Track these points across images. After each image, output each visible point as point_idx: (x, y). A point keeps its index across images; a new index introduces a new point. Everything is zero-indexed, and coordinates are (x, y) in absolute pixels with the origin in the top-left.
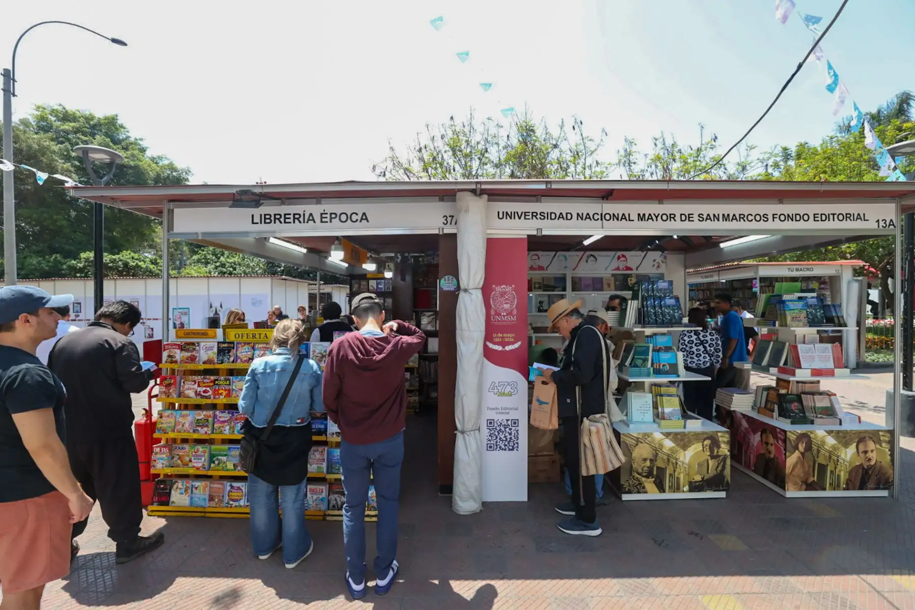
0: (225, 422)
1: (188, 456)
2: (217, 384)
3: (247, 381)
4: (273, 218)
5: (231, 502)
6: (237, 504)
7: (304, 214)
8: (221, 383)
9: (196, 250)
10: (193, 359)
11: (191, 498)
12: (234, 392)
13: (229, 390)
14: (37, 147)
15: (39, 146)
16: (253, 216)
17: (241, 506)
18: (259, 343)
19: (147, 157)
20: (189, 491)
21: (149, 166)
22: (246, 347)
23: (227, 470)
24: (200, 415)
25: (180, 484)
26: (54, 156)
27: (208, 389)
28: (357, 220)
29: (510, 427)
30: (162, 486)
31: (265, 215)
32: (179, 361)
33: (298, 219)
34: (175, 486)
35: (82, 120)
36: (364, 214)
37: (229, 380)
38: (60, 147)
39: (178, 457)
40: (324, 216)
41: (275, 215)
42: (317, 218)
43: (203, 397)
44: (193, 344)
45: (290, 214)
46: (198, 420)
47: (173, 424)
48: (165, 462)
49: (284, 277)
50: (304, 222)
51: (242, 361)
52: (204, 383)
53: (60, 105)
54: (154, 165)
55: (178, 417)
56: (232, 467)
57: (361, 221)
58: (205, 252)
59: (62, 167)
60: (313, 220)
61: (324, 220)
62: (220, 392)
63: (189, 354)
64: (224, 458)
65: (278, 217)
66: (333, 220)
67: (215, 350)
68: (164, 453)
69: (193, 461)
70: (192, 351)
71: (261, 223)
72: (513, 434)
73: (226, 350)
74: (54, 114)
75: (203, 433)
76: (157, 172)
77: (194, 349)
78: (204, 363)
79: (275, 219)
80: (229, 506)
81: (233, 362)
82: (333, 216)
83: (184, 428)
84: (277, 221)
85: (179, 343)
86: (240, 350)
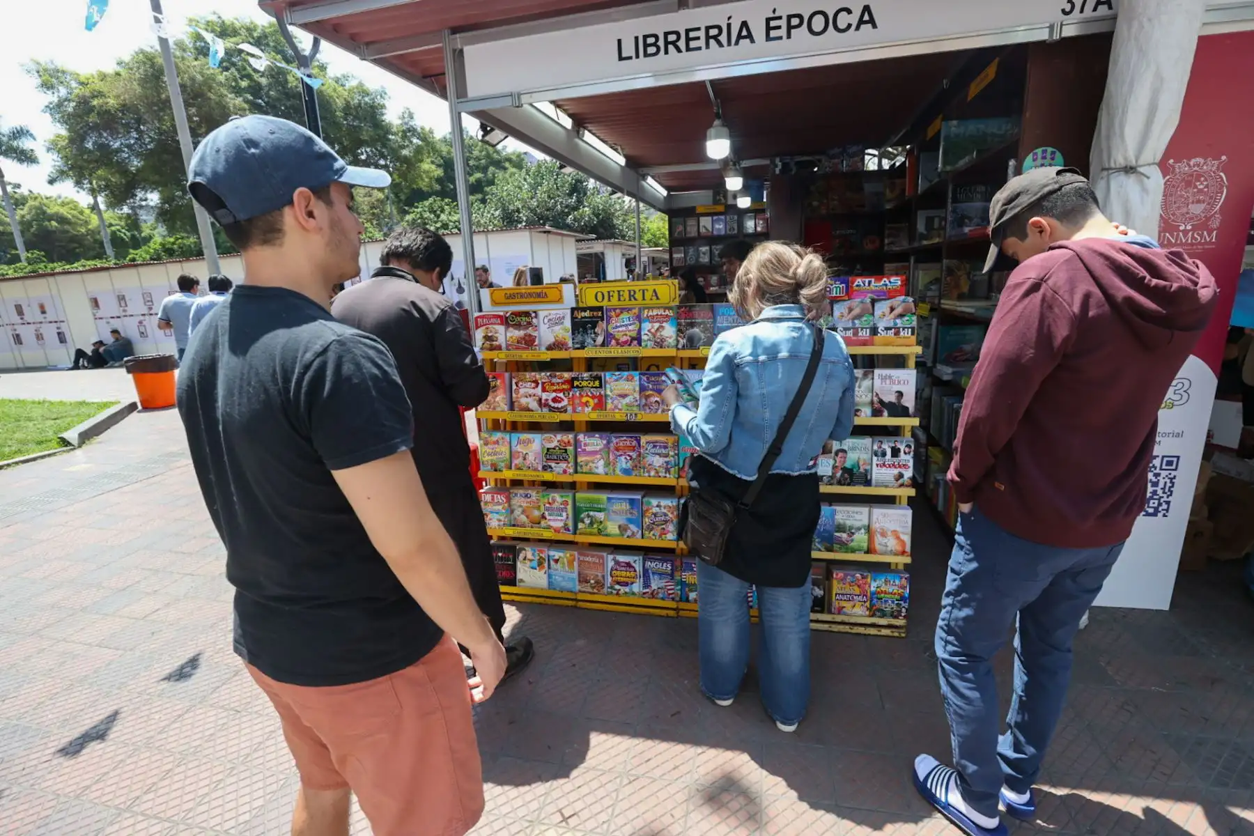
0: (594, 453)
1: (539, 507)
2: (577, 387)
3: (712, 384)
4: (661, 43)
5: (617, 587)
6: (627, 589)
7: (729, 26)
8: (584, 384)
9: (406, 208)
10: (529, 342)
11: (550, 576)
12: (609, 401)
13: (600, 397)
14: (201, 78)
15: (203, 76)
16: (619, 41)
17: (633, 594)
18: (649, 308)
19: (330, 78)
20: (546, 565)
21: (335, 90)
22: (625, 316)
23: (607, 535)
24: (550, 441)
25: (529, 552)
26: (222, 90)
27: (561, 395)
28: (849, 26)
29: (1158, 471)
30: (500, 554)
31: (645, 37)
32: (504, 346)
33: (715, 37)
34: (521, 556)
35: (243, 32)
36: (867, 9)
37: (599, 378)
38: (226, 76)
39: (520, 509)
40: (773, 24)
41: (666, 34)
42: (758, 30)
43: (552, 409)
44: (527, 314)
45: (698, 29)
46: (548, 449)
47: (508, 456)
48: (502, 518)
49: (547, 228)
50: (729, 43)
51: (618, 344)
52: (553, 384)
53: (214, 13)
54: (340, 89)
55: (514, 442)
56: (617, 531)
57: (858, 28)
58: (419, 210)
59: (234, 105)
60: (750, 36)
61: (773, 34)
62: (584, 400)
63: (521, 333)
64: (601, 516)
65: (672, 38)
66: (793, 31)
67: (568, 323)
68: (498, 504)
69: (548, 517)
70: (526, 328)
71: (637, 56)
72: (1161, 485)
73: (588, 322)
74: (209, 29)
75: (558, 472)
76: (345, 99)
77: (530, 324)
78: (550, 348)
79: (667, 43)
80: (615, 592)
81: (603, 345)
82: (795, 21)
83: (528, 462)
84: (671, 47)
85: (502, 314)
86: (614, 322)
